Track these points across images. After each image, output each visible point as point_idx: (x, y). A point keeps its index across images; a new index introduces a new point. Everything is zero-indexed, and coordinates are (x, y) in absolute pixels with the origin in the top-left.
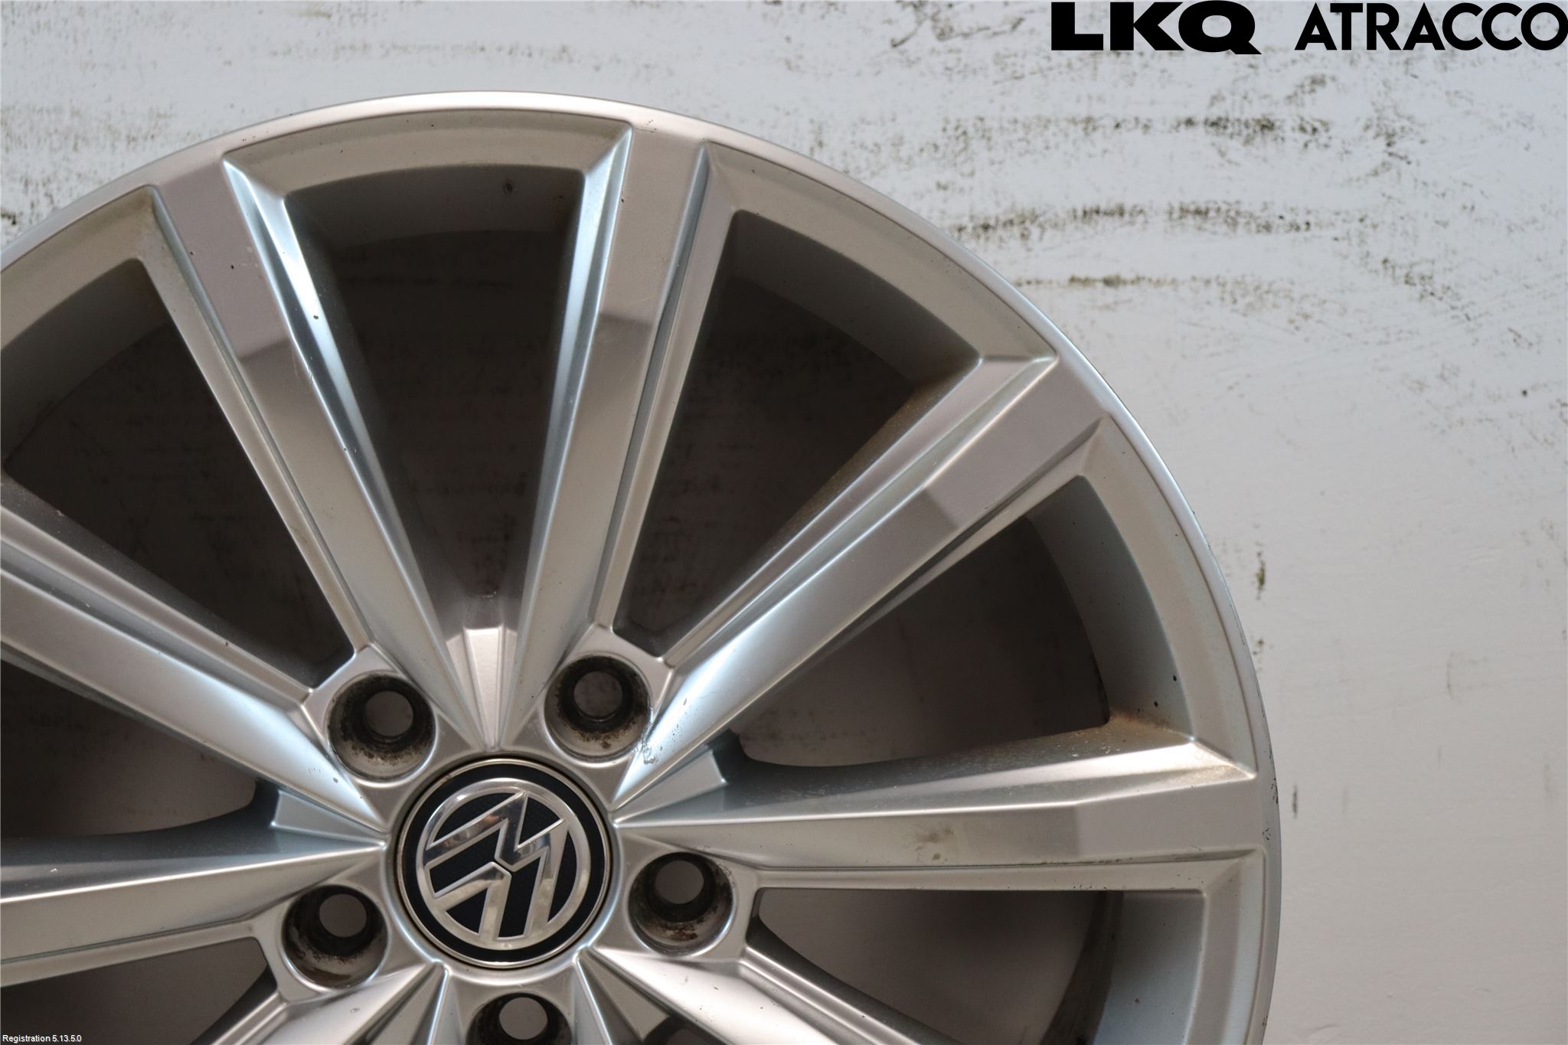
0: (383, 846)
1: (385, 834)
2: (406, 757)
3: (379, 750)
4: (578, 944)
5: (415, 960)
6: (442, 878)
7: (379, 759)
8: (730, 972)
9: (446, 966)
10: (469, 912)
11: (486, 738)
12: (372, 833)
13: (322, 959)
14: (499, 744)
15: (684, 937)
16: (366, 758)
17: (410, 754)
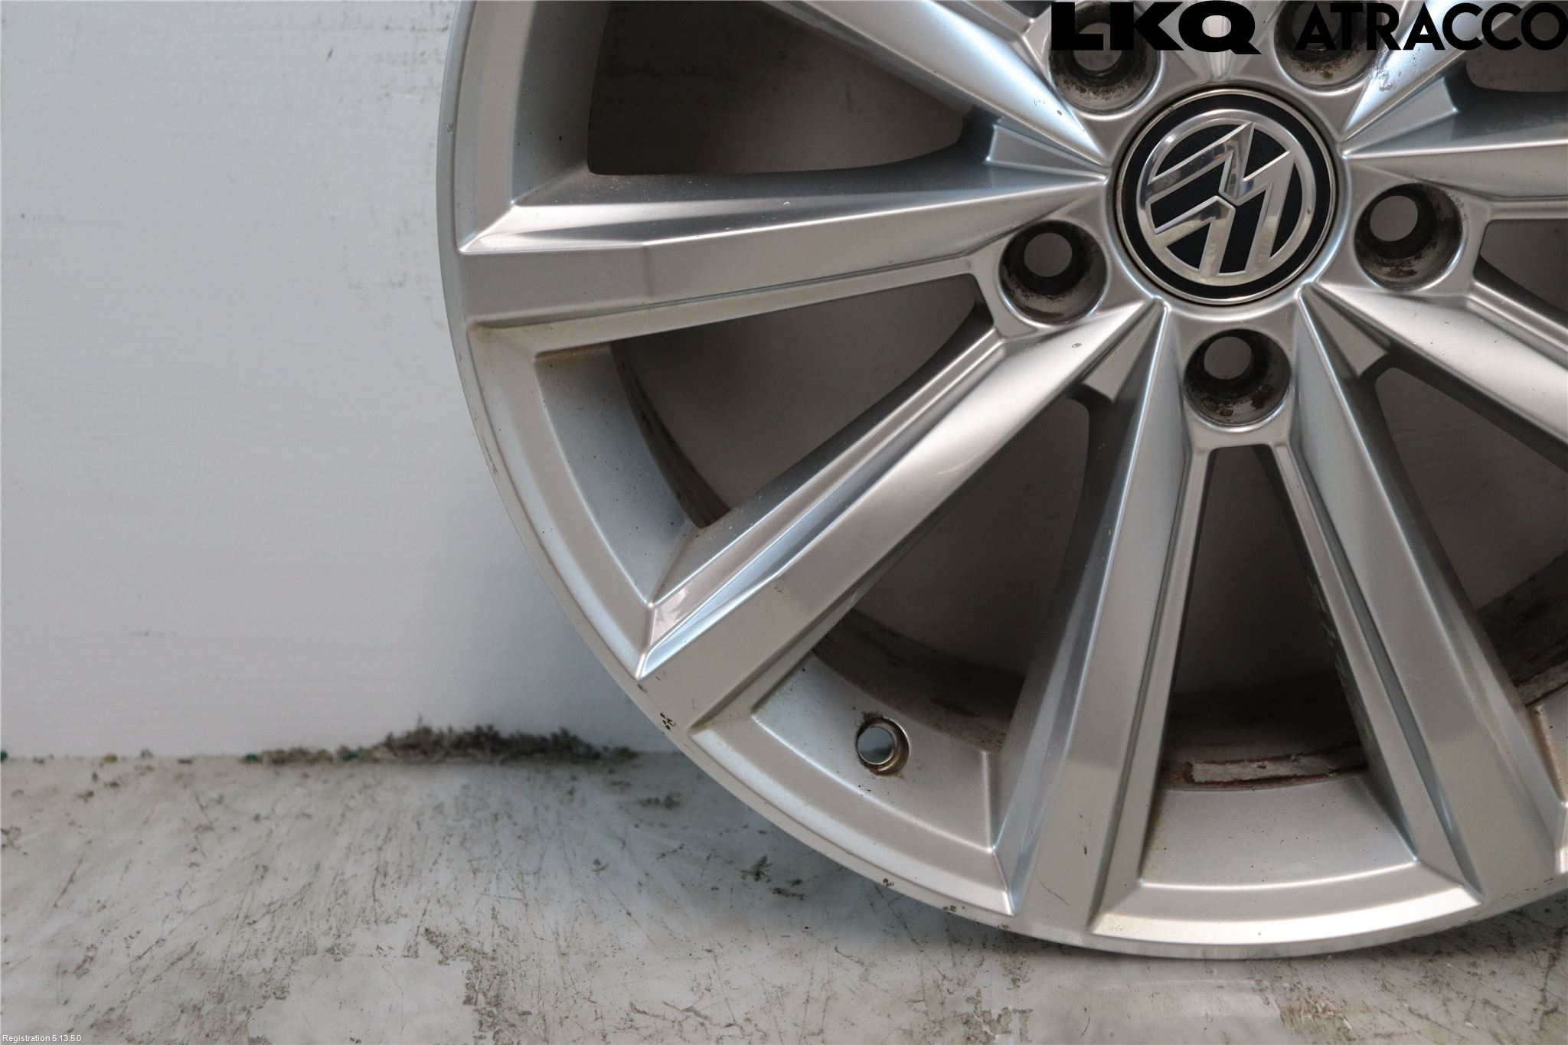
0: (1104, 180)
1: (1106, 167)
2: (1119, 91)
3: (1090, 84)
4: (1300, 279)
5: (1133, 296)
6: (1162, 213)
7: (1091, 94)
8: (1457, 306)
9: (1166, 303)
10: (1190, 248)
11: (1213, 67)
12: (1095, 168)
13: (1030, 298)
14: (1226, 74)
15: (1401, 274)
16: (1078, 92)
17: (1123, 88)
